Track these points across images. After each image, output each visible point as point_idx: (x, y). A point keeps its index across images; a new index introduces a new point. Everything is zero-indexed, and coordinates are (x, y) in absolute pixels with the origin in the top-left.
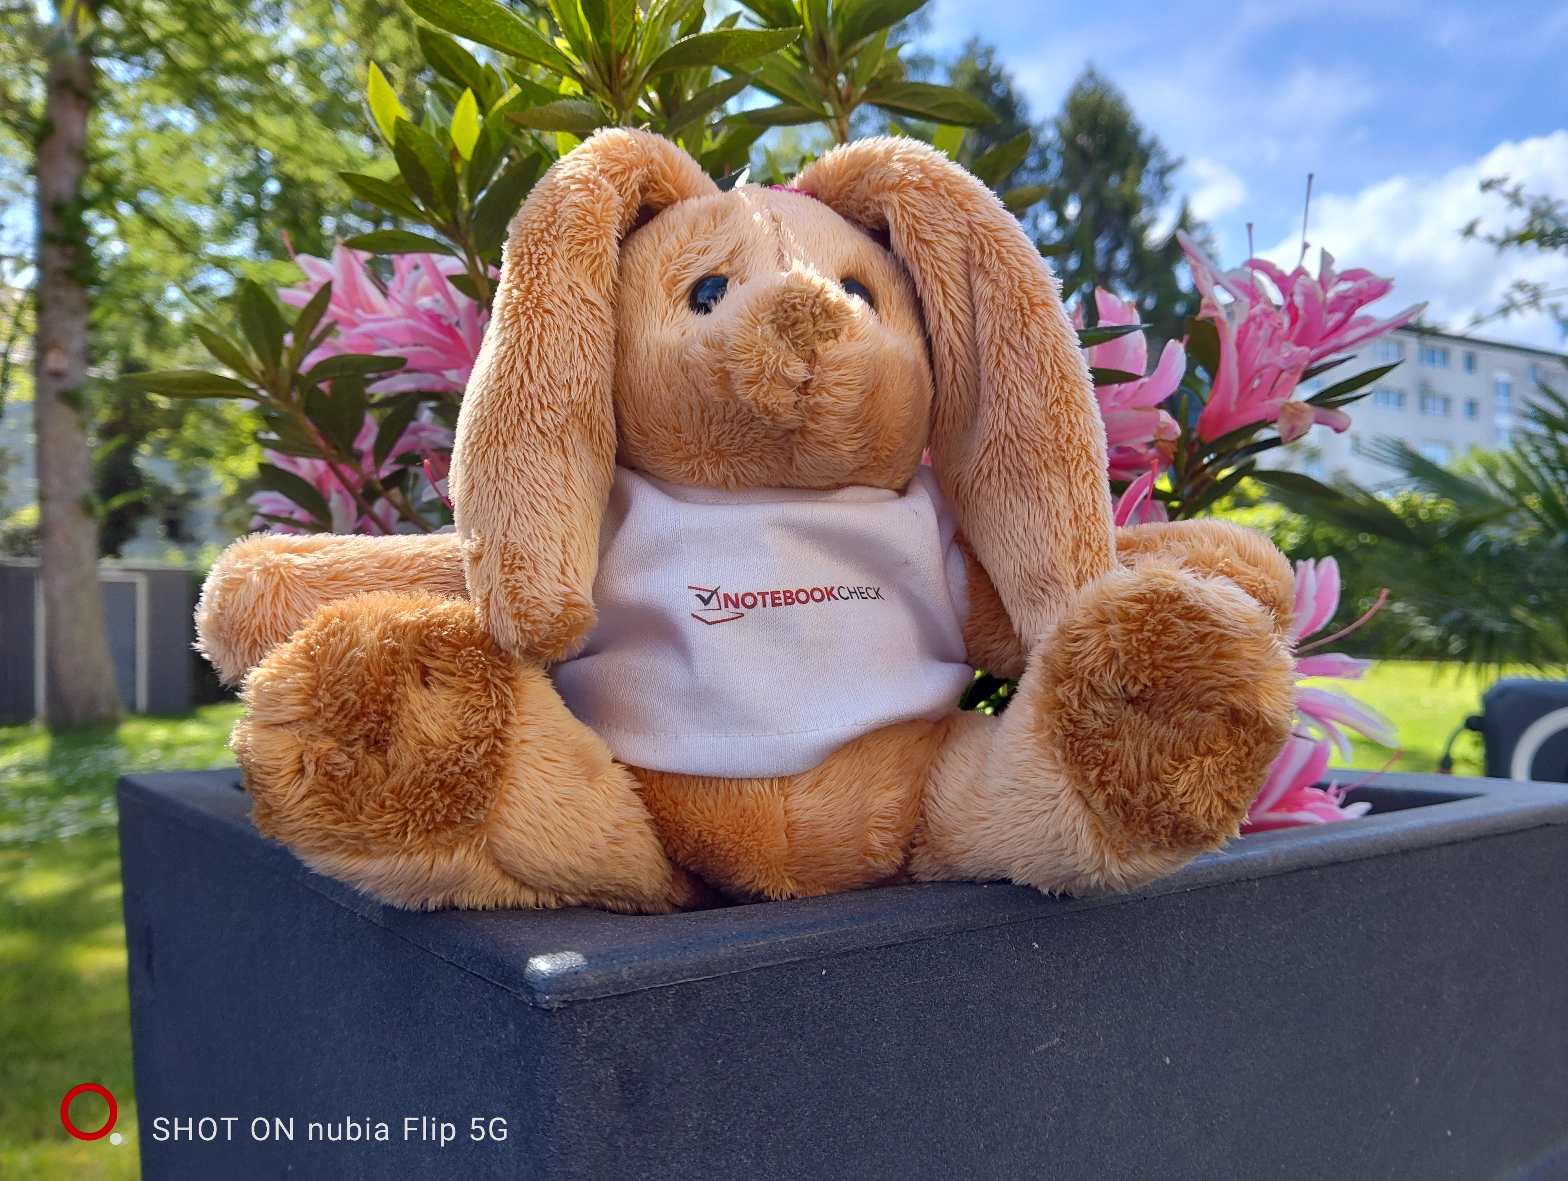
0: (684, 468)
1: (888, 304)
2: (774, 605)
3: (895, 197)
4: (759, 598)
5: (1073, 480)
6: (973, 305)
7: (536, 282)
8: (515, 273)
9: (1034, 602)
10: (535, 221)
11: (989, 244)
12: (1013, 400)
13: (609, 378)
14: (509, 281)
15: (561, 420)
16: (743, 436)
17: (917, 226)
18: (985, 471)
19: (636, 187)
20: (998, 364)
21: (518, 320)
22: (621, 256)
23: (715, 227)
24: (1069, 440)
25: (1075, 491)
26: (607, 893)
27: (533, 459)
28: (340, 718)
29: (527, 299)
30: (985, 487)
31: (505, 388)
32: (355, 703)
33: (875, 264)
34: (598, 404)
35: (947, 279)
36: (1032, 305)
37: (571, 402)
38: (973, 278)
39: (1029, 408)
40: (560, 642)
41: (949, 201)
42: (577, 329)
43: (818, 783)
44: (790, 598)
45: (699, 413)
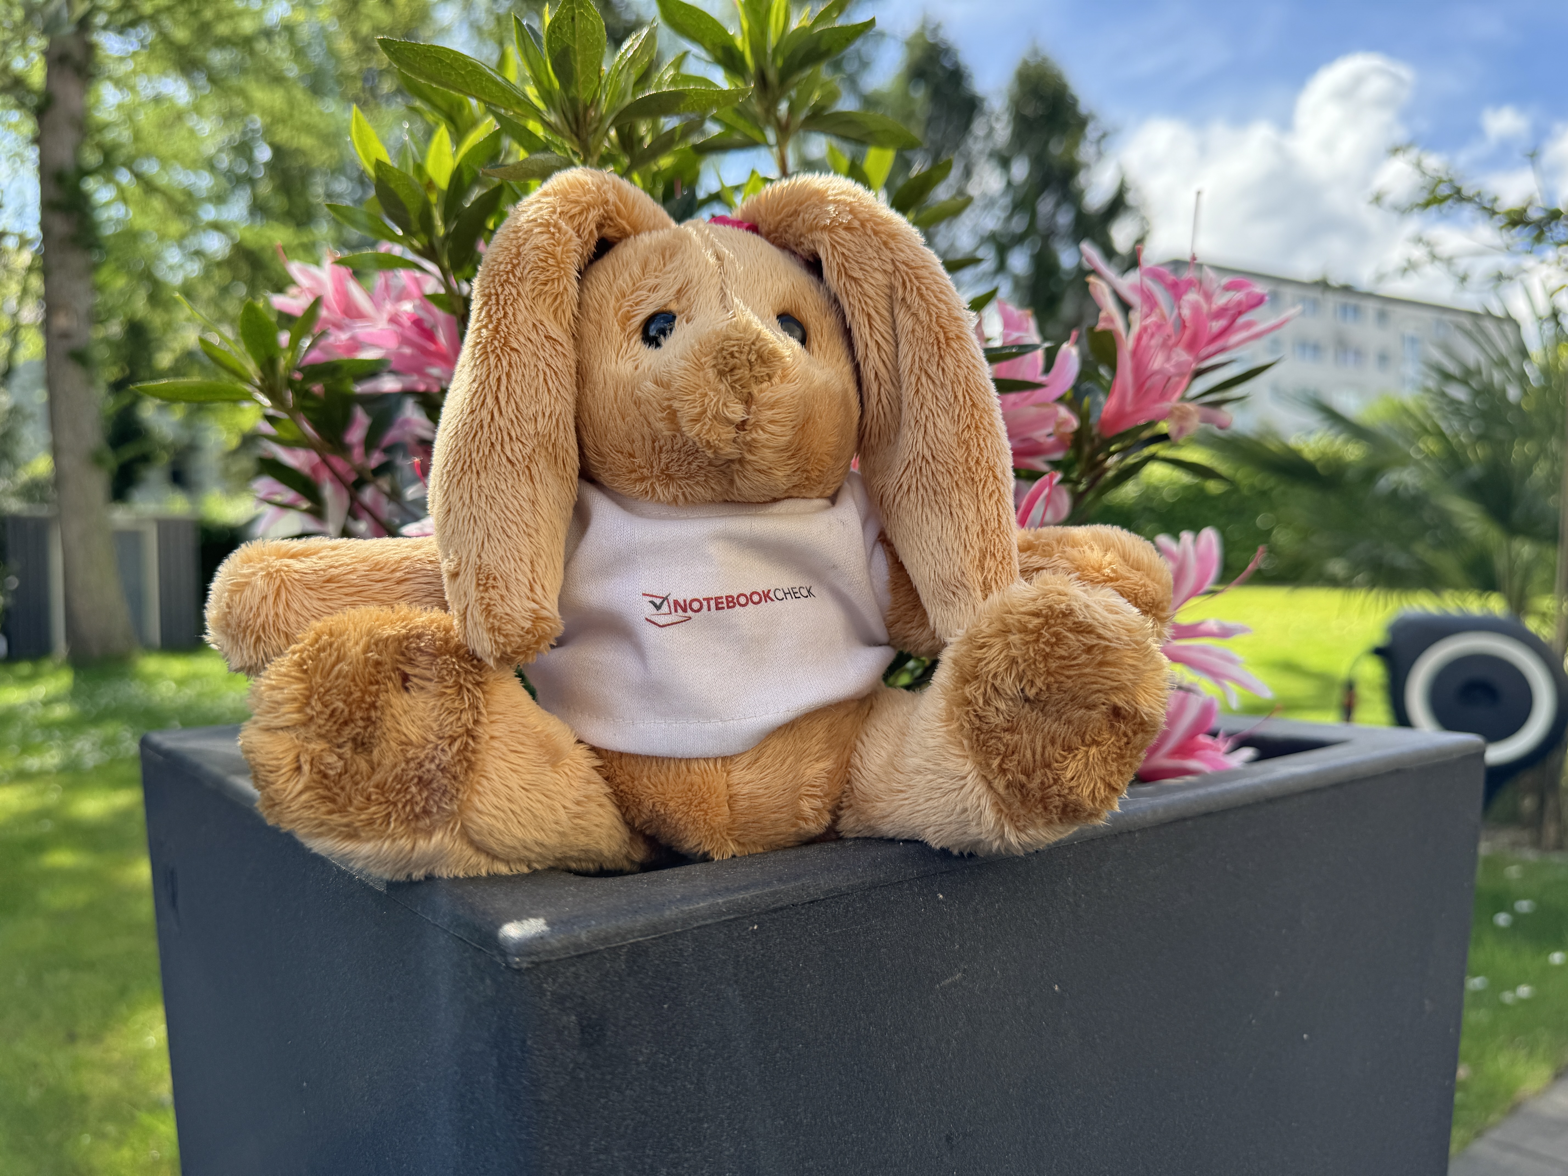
0: (639, 487)
1: (819, 337)
2: (718, 608)
3: (826, 237)
4: (705, 603)
5: (981, 498)
6: (896, 335)
7: (503, 322)
8: (483, 314)
9: (946, 603)
10: (501, 263)
11: (910, 281)
12: (930, 426)
13: (571, 409)
14: (478, 321)
15: (528, 450)
16: (689, 463)
17: (846, 264)
18: (905, 487)
19: (593, 226)
20: (917, 391)
21: (488, 358)
22: (581, 290)
23: (665, 265)
24: (977, 462)
25: (982, 508)
26: (571, 858)
27: (504, 487)
28: (330, 724)
29: (495, 338)
30: (905, 501)
31: (477, 421)
32: (343, 711)
33: (809, 299)
34: (562, 434)
35: (873, 313)
36: (947, 339)
37: (537, 434)
38: (896, 311)
39: (943, 433)
40: (529, 649)
41: (875, 241)
42: (542, 365)
43: (756, 760)
44: (732, 602)
45: (650, 442)
